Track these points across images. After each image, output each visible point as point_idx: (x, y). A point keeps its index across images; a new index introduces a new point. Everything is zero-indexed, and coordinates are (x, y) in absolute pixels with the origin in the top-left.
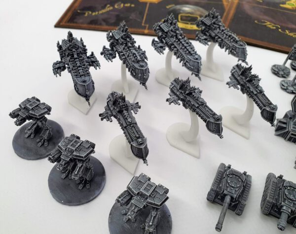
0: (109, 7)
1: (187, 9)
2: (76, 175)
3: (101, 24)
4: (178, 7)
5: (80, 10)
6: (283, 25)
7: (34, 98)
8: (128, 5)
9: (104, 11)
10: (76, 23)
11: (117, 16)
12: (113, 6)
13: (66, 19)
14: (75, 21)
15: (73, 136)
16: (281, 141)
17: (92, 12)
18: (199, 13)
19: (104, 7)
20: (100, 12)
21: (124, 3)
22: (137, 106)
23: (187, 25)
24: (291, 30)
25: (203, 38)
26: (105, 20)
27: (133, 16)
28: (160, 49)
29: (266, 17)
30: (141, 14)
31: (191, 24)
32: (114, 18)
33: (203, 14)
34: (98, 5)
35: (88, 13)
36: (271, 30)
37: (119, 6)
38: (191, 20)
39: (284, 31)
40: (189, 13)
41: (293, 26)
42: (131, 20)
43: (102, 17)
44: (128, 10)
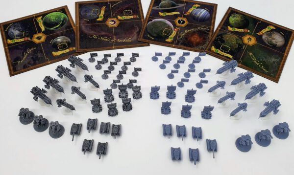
0: (25, 54)
1: (59, 40)
3: (29, 66)
4: (55, 40)
5: (14, 62)
6: (100, 34)
8: (33, 49)
9: (24, 58)
10: (17, 71)
11: (33, 58)
12: (27, 53)
13: (12, 70)
14: (17, 69)
17: (21, 60)
18: (65, 40)
19: (23, 55)
20: (24, 59)
21: (31, 49)
23: (64, 51)
24: (103, 36)
25: (72, 66)
26: (29, 63)
27: (39, 55)
28: (61, 77)
29: (92, 32)
30: (42, 52)
31: (65, 49)
32: (31, 60)
33: (67, 41)
34: (20, 55)
35: (19, 62)
36: (96, 39)
37: (29, 51)
38: (64, 47)
39: (100, 38)
40: (61, 42)
41: (103, 33)
42: (39, 58)
43: (26, 62)
44: (35, 52)
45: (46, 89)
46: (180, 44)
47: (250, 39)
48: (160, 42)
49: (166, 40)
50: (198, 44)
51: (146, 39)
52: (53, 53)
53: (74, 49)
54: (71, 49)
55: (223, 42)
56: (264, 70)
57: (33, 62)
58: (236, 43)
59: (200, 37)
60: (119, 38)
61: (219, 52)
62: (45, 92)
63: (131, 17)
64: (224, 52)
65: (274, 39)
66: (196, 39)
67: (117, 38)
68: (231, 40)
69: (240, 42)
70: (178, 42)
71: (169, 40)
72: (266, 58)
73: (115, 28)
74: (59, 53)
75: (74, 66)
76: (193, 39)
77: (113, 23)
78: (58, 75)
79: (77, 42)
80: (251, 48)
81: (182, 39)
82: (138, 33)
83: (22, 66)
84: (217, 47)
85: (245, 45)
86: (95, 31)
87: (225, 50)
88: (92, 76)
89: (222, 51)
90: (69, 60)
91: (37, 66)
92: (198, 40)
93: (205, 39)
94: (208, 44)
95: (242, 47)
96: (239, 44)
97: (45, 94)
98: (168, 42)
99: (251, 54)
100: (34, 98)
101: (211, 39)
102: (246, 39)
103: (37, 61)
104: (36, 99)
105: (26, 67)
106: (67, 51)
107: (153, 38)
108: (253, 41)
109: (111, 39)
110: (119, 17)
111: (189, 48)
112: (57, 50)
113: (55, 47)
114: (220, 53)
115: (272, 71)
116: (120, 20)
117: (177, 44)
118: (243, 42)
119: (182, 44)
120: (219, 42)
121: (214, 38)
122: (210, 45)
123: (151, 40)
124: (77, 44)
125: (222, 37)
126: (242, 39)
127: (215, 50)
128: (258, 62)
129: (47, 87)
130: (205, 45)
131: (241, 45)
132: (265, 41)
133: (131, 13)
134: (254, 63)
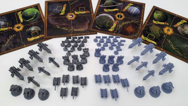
0: (8, 40)
1: (33, 29)
2: (30, 94)
3: (10, 49)
4: (30, 29)
5: (0, 45)
6: (62, 25)
7: (12, 85)
8: (13, 36)
9: (7, 42)
10: (2, 52)
11: (13, 43)
12: (9, 38)
14: (1, 51)
15: (25, 88)
16: (65, 65)
17: (4, 44)
18: (37, 29)
21: (12, 36)
22: (34, 77)
23: (36, 37)
24: (64, 26)
25: (40, 50)
26: (10, 47)
27: (18, 41)
28: (32, 59)
29: (57, 23)
30: (20, 38)
31: (36, 36)
32: (12, 44)
33: (38, 30)
34: (4, 41)
35: (3, 46)
36: (59, 29)
37: (11, 37)
38: (36, 34)
39: (62, 28)
40: (34, 31)
41: (64, 24)
42: (18, 43)
43: (9, 46)
44: (15, 38)
45: (20, 68)
46: (119, 33)
47: (168, 30)
48: (105, 31)
49: (109, 30)
50: (132, 33)
51: (95, 29)
52: (28, 39)
53: (43, 36)
54: (41, 36)
55: (150, 32)
56: (179, 53)
57: (13, 46)
58: (158, 32)
59: (133, 28)
60: (75, 28)
61: (147, 39)
62: (20, 70)
63: (84, 12)
64: (151, 40)
65: (186, 30)
66: (130, 29)
67: (74, 28)
68: (155, 30)
69: (162, 32)
70: (118, 31)
71: (111, 30)
72: (180, 44)
73: (73, 20)
74: (32, 39)
75: (42, 50)
76: (128, 29)
77: (71, 16)
78: (30, 57)
79: (45, 31)
80: (169, 37)
81: (120, 29)
82: (89, 24)
83: (5, 49)
84: (146, 36)
85: (166, 34)
86: (59, 23)
87: (151, 38)
88: (54, 58)
89: (149, 39)
90: (38, 46)
91: (16, 49)
92: (131, 30)
93: (136, 29)
94: (139, 33)
95: (163, 36)
96: (161, 34)
97: (20, 72)
98: (110, 32)
99: (169, 41)
100: (11, 75)
101: (141, 29)
102: (166, 30)
103: (16, 45)
104: (13, 76)
105: (8, 50)
106: (38, 37)
107: (99, 29)
108: (171, 32)
109: (70, 29)
110: (76, 12)
111: (126, 36)
112: (31, 37)
113: (30, 35)
114: (148, 41)
115: (185, 54)
116: (76, 15)
117: (117, 33)
118: (164, 32)
119: (120, 33)
120: (147, 32)
121: (143, 29)
122: (140, 34)
123: (98, 29)
124: (45, 32)
125: (149, 28)
126: (163, 30)
127: (144, 38)
128: (175, 48)
129: (21, 66)
130: (137, 34)
131: (162, 34)
132: (180, 32)
133: (84, 10)
134: (172, 48)
